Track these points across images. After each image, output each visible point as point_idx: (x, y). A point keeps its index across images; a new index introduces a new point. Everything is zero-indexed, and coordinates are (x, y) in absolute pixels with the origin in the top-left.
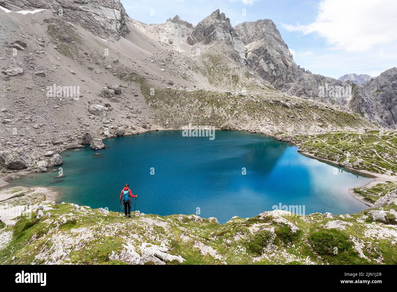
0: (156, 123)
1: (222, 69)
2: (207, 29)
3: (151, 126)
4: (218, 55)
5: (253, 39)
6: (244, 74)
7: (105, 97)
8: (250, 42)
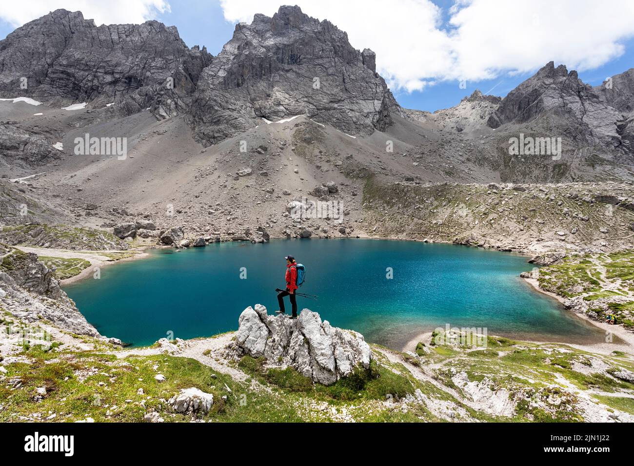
2: (526, 97)
3: (353, 231)
6: (583, 159)
7: (315, 195)
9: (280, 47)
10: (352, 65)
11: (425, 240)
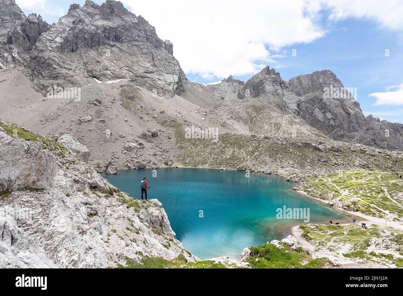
0: (178, 161)
1: (265, 118)
2: (257, 84)
3: (173, 163)
4: (263, 105)
5: (308, 91)
6: (287, 121)
7: (143, 138)
8: (305, 93)
9: (107, 28)
10: (158, 49)
11: (221, 168)
